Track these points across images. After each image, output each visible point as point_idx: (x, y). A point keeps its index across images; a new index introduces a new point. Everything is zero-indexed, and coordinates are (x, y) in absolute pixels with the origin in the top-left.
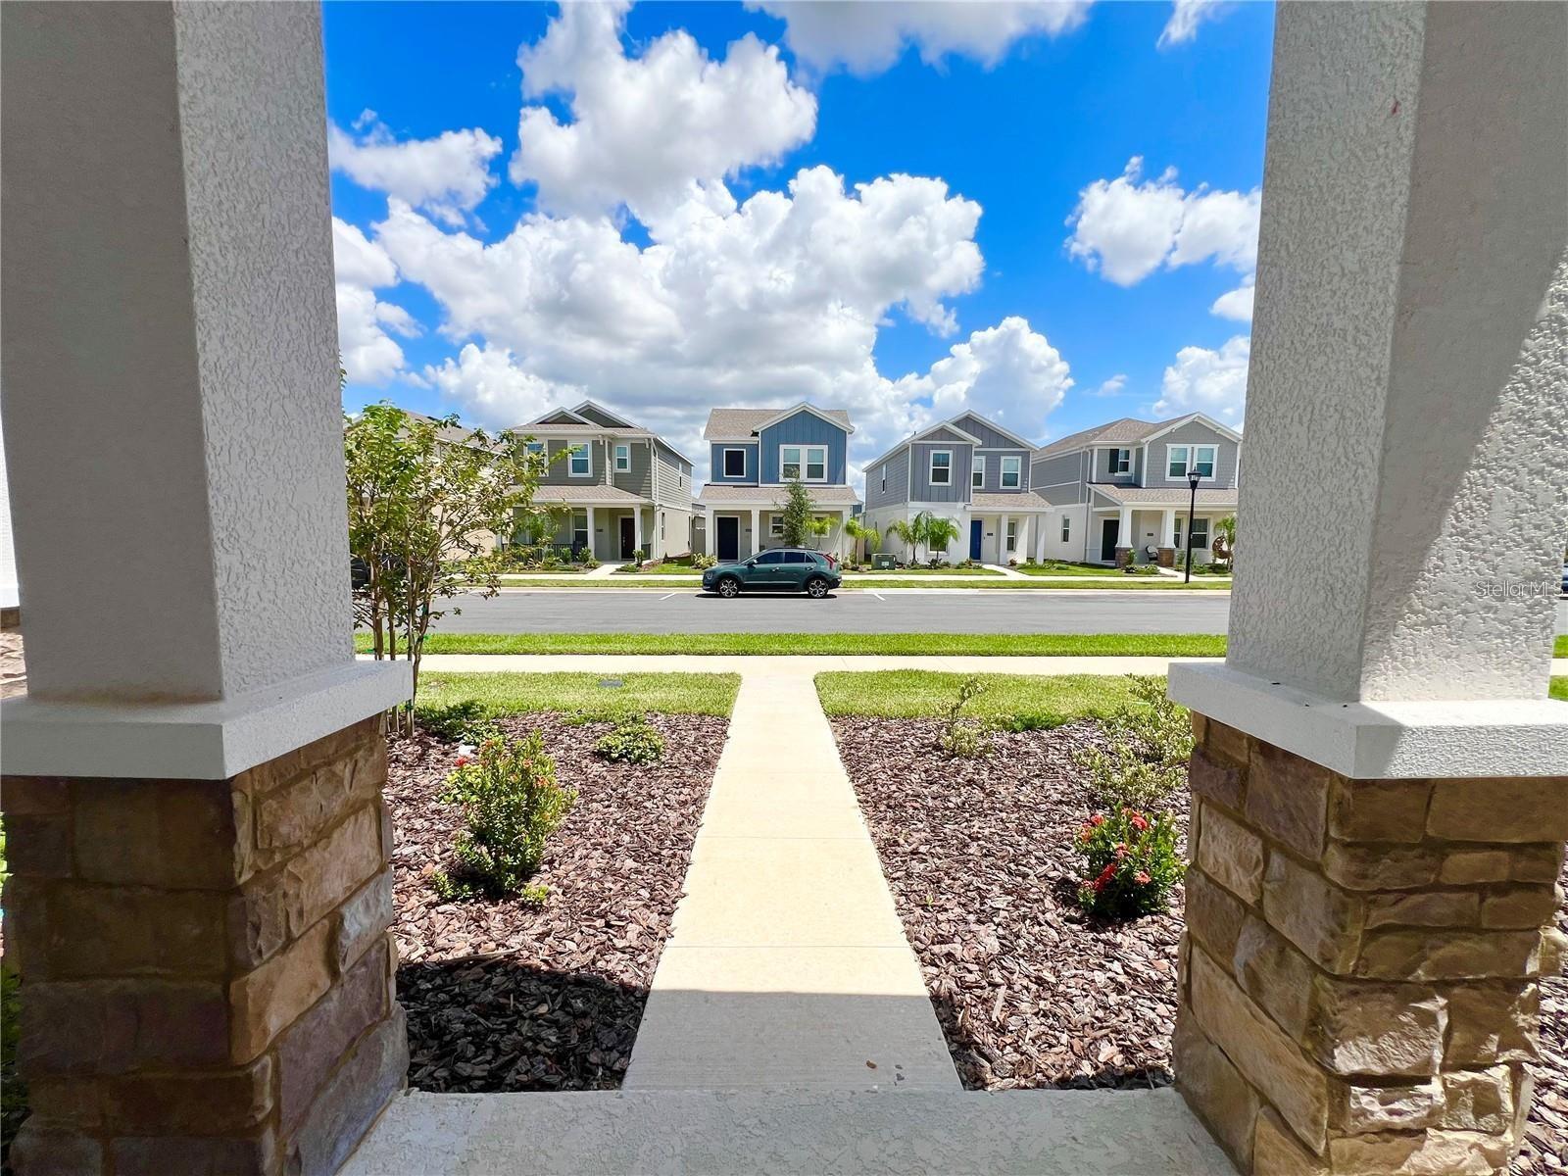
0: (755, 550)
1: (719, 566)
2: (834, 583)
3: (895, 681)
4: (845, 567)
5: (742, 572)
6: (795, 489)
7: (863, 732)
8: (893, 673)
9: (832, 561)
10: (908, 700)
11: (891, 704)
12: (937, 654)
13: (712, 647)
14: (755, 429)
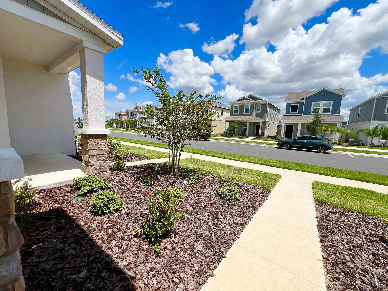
0: (299, 134)
1: (284, 139)
2: (330, 148)
3: (356, 193)
4: (335, 143)
5: (292, 142)
6: (316, 116)
7: (333, 215)
8: (355, 189)
9: (329, 141)
10: (363, 204)
11: (351, 204)
12: (383, 184)
14: (303, 97)
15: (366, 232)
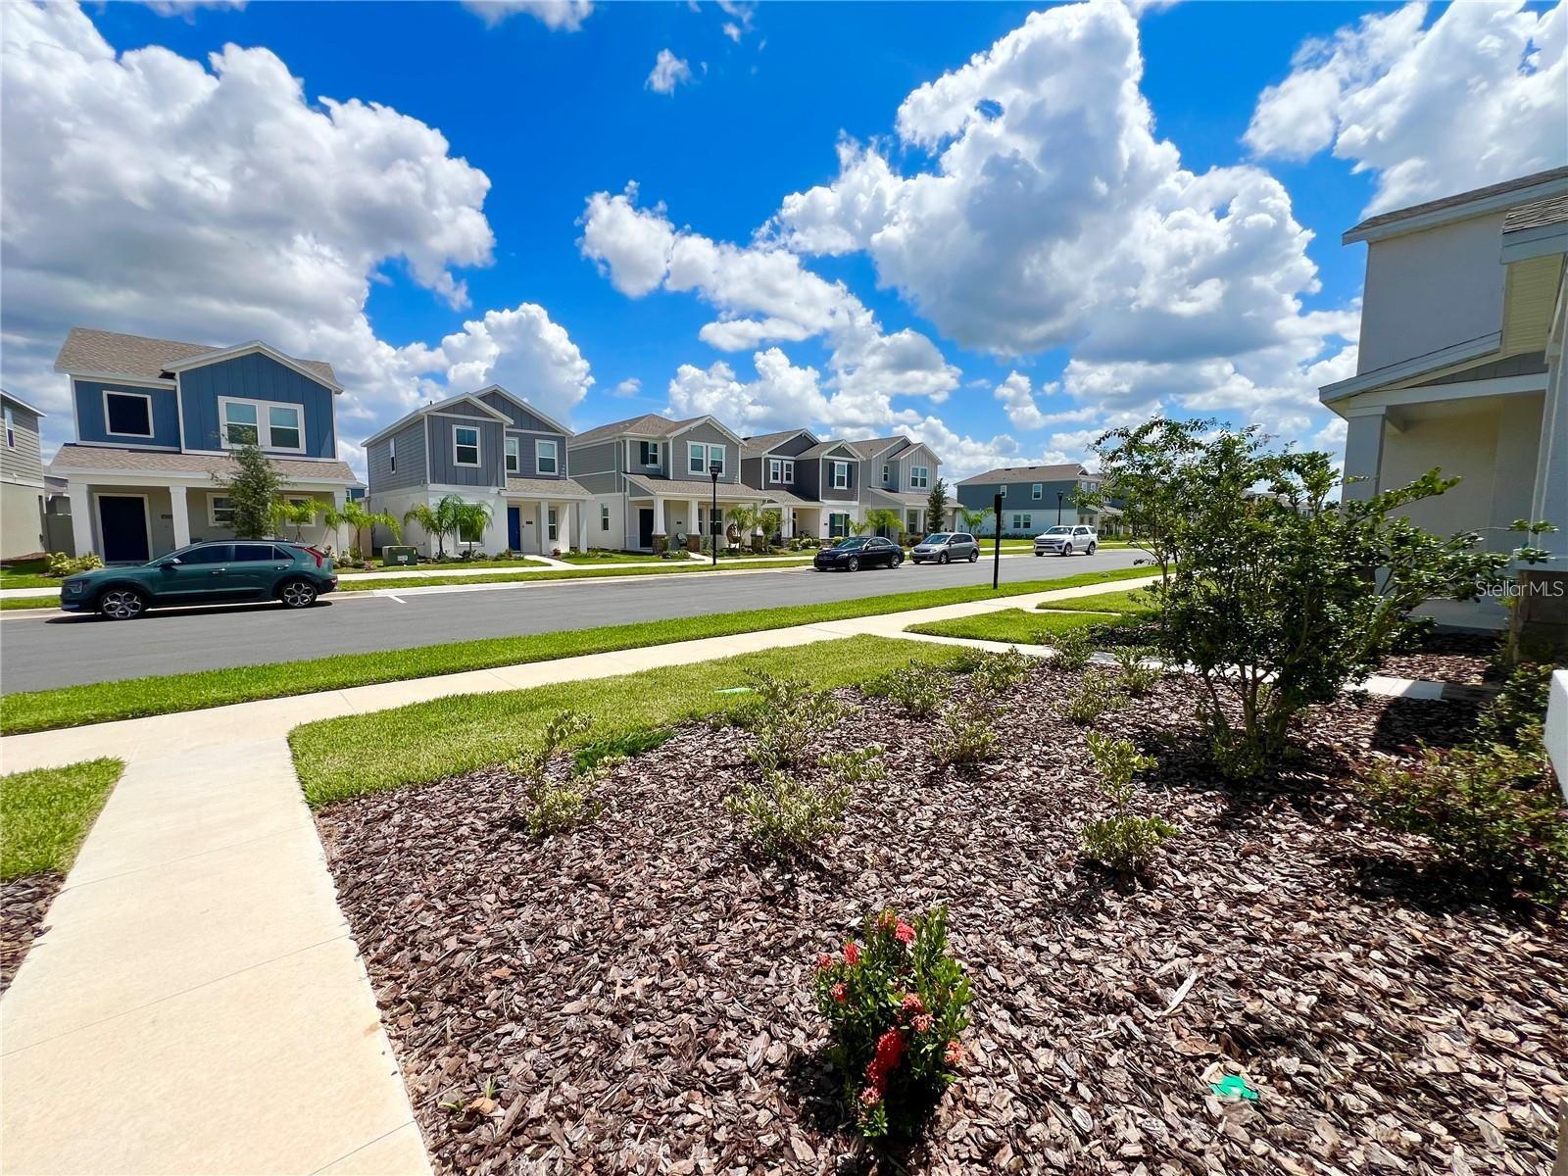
1: (100, 569)
2: (328, 586)
3: (433, 718)
4: (343, 564)
5: (151, 579)
6: (249, 459)
7: (383, 827)
8: (428, 705)
9: (319, 557)
10: (456, 745)
11: (429, 757)
12: (488, 666)
13: (60, 712)
14: (168, 367)
15: (480, 825)
